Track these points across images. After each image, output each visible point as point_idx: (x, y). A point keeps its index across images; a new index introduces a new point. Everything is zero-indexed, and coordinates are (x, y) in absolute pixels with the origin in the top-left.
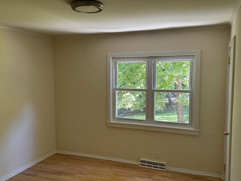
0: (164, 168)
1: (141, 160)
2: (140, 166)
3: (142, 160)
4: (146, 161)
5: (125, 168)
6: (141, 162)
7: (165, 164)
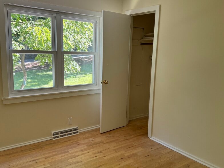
0: (77, 132)
1: (53, 133)
2: (53, 139)
3: (55, 133)
4: (59, 132)
5: (43, 148)
6: (54, 135)
7: (77, 128)
